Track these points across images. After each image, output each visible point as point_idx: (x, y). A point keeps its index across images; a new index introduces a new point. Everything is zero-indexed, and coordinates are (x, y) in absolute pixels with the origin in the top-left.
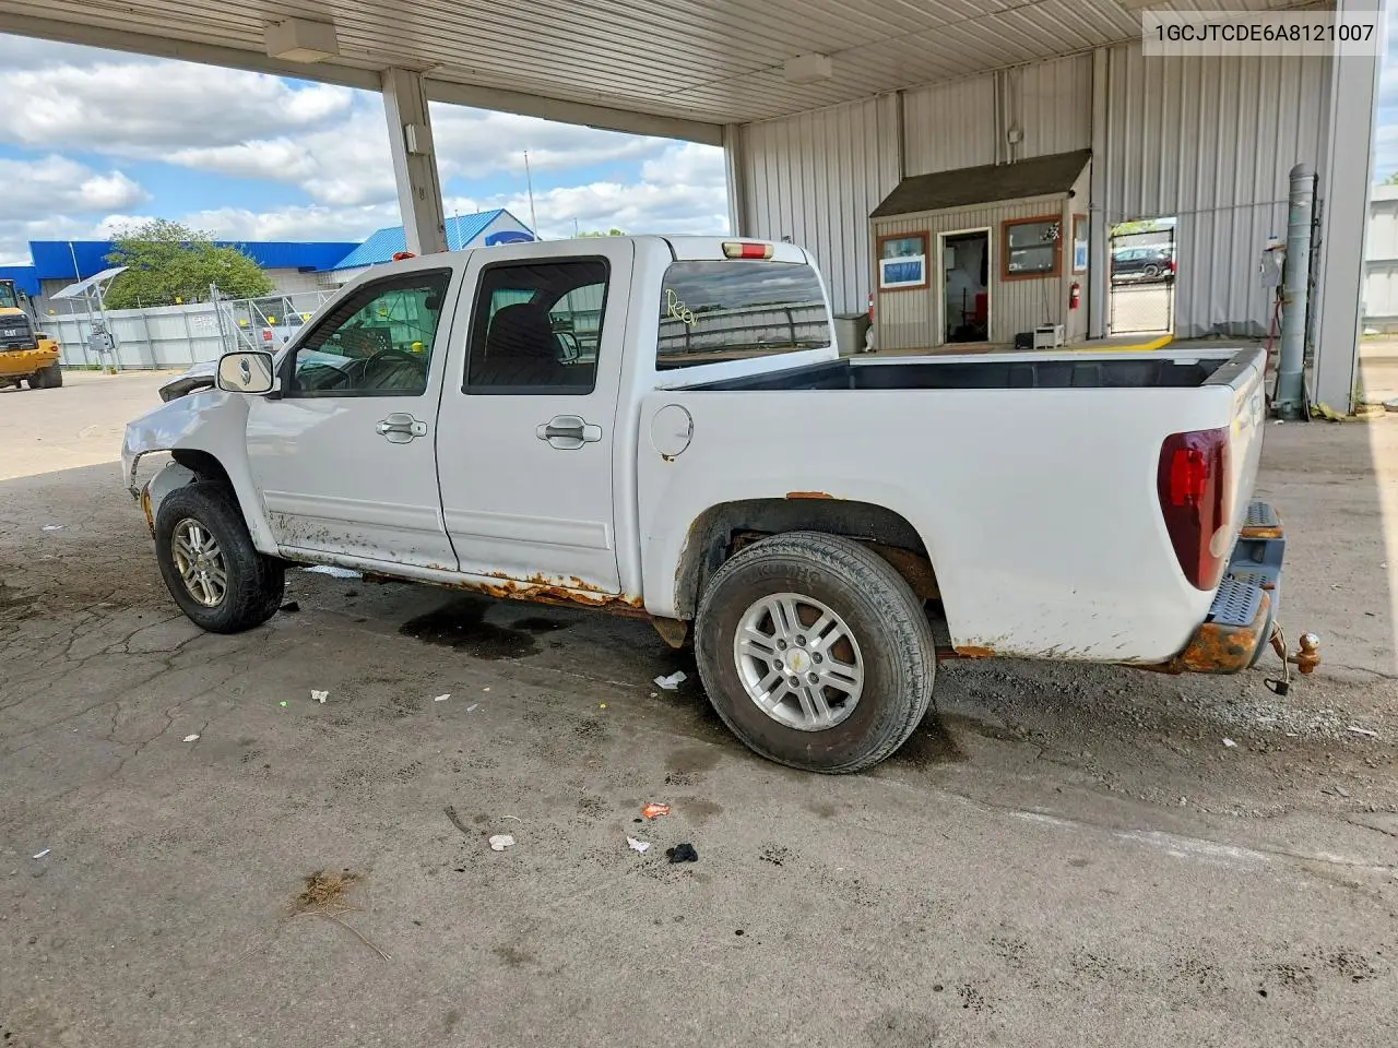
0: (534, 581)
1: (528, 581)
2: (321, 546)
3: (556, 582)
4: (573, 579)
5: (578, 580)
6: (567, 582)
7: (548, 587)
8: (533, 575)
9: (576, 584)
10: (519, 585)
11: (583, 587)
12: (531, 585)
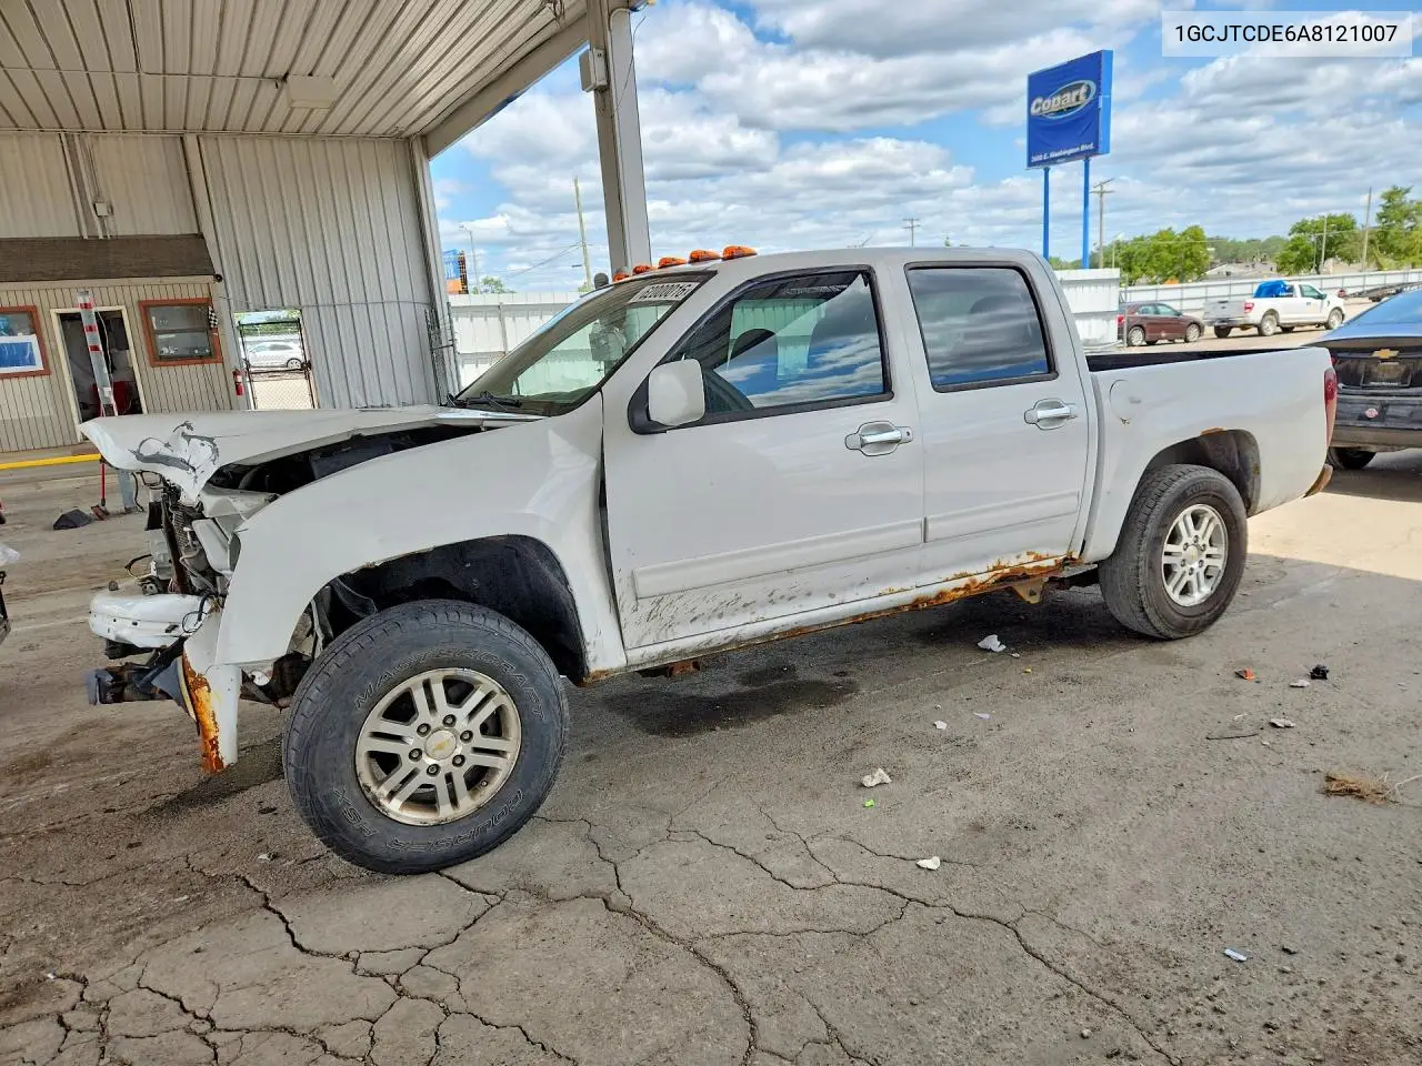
0: (995, 569)
1: (988, 571)
2: (723, 623)
3: (1014, 562)
4: (1028, 554)
5: (1033, 553)
6: (1025, 558)
7: (1007, 571)
8: (992, 563)
9: (1032, 558)
10: (980, 579)
11: (1038, 558)
12: (992, 574)
